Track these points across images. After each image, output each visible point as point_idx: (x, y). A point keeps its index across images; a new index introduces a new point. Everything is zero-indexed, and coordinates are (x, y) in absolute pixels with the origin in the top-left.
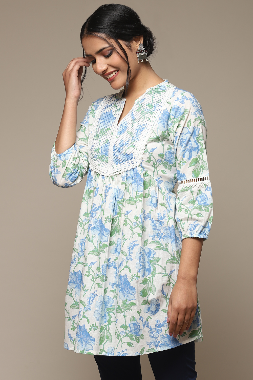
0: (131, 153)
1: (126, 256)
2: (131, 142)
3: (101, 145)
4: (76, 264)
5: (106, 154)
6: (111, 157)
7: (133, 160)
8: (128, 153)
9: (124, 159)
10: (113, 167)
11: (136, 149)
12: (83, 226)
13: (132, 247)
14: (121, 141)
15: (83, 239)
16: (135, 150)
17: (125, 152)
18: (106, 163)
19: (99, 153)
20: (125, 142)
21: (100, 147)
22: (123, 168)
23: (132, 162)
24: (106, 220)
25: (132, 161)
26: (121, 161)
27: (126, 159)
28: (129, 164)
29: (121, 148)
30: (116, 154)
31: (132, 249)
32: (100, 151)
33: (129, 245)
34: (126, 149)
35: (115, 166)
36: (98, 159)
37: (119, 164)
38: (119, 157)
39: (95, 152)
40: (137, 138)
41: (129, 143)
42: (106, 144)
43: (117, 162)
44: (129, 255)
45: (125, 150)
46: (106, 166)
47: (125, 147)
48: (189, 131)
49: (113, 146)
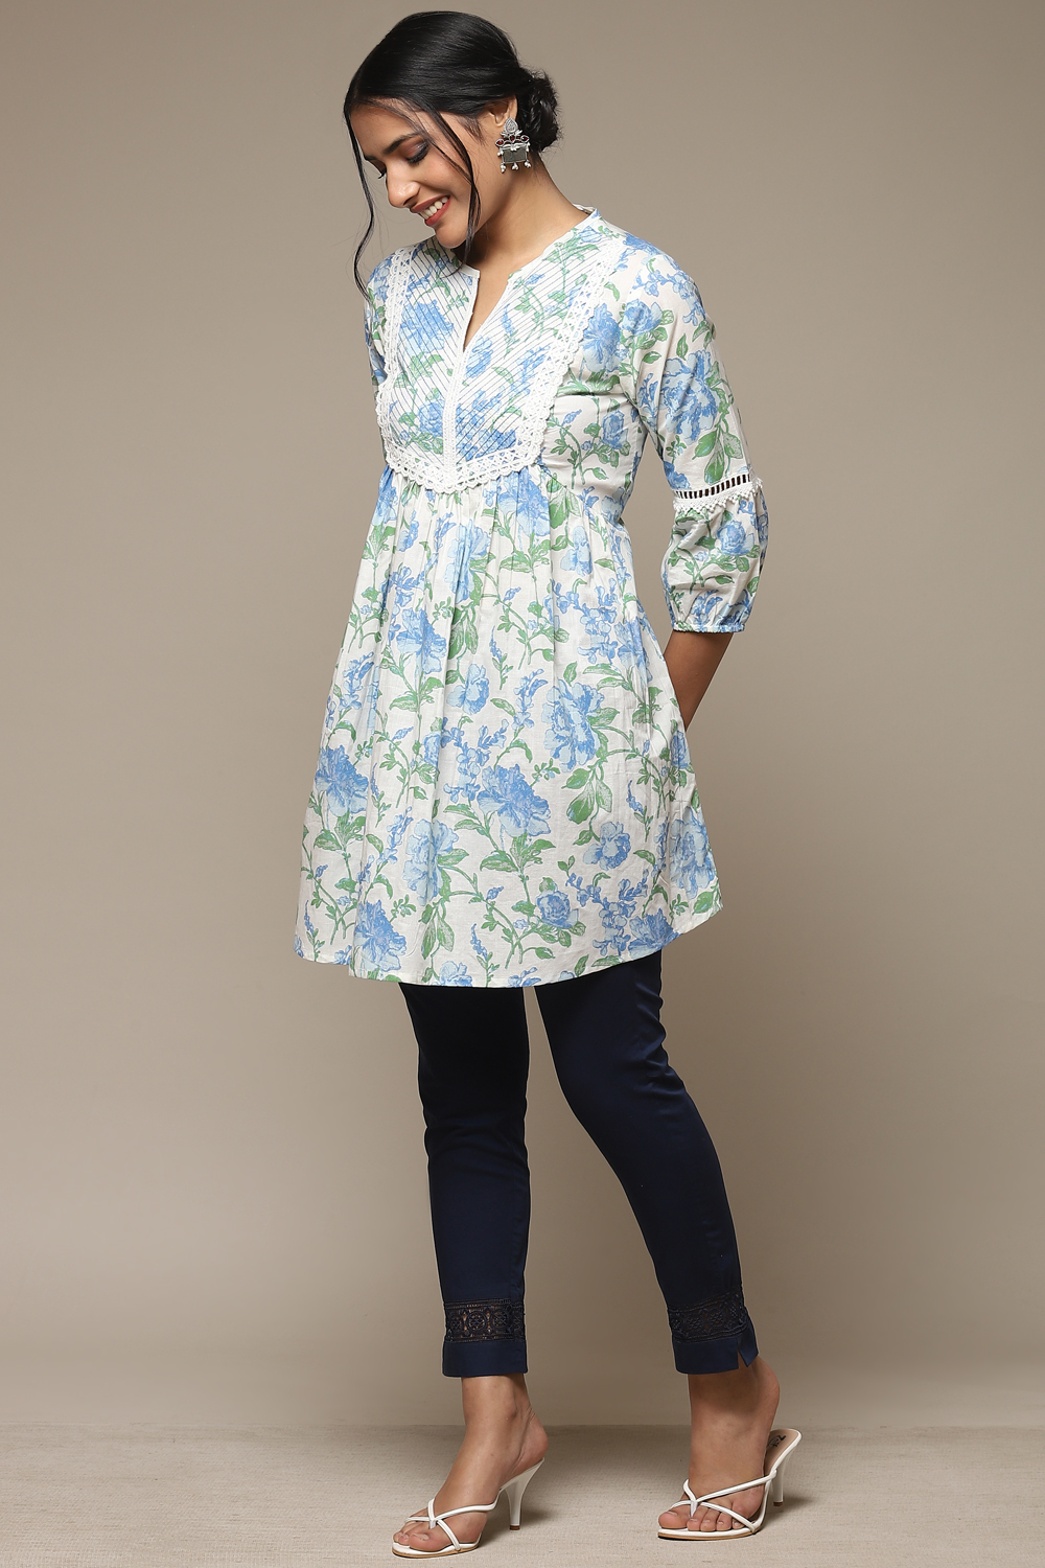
0: (509, 430)
1: (513, 714)
2: (508, 398)
3: (420, 403)
5: (436, 430)
6: (450, 439)
7: (516, 447)
8: (501, 430)
9: (489, 444)
10: (459, 466)
11: (525, 419)
13: (530, 688)
14: (477, 395)
16: (520, 421)
17: (492, 427)
18: (438, 455)
19: (413, 428)
20: (491, 397)
21: (417, 411)
22: (489, 470)
23: (514, 455)
25: (513, 451)
26: (481, 450)
27: (496, 445)
28: (503, 459)
29: (481, 414)
30: (467, 429)
31: (531, 693)
32: (417, 421)
33: (519, 685)
34: (496, 416)
35: (464, 464)
36: (413, 444)
37: (474, 460)
38: (475, 439)
39: (402, 425)
40: (524, 386)
41: (503, 402)
42: (434, 401)
43: (468, 453)
44: (524, 713)
45: (492, 419)
46: (438, 464)
47: (492, 412)
48: (683, 366)
49: (455, 407)
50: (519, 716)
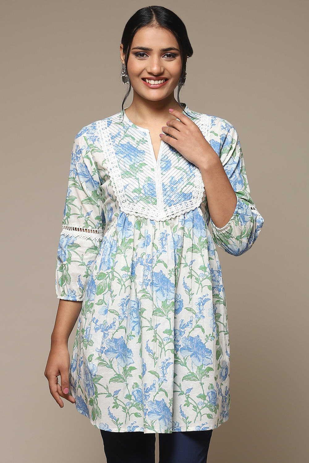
0: (189, 192)
1: (195, 313)
2: (186, 179)
3: (143, 184)
4: (116, 329)
5: (153, 195)
6: (160, 197)
7: (192, 199)
8: (186, 192)
9: (180, 199)
10: (165, 209)
11: (196, 187)
12: (122, 283)
13: (202, 302)
14: (171, 178)
15: (124, 299)
16: (194, 188)
17: (181, 191)
18: (154, 205)
19: (141, 195)
20: (178, 179)
21: (141, 187)
22: (180, 210)
23: (191, 203)
24: (171, 273)
25: (191, 201)
26: (176, 202)
27: (183, 199)
28: (186, 205)
29: (175, 186)
30: (168, 193)
31: (203, 304)
32: (142, 191)
33: (198, 301)
34: (183, 187)
35: (168, 208)
36: (141, 201)
37: (173, 206)
38: (173, 197)
39: (135, 193)
40: (192, 174)
41: (185, 180)
42: (149, 182)
43: (170, 203)
44: (200, 313)
45: (180, 188)
46: (155, 209)
47: (180, 185)
48: (234, 161)
49: (161, 184)
50: (198, 314)
